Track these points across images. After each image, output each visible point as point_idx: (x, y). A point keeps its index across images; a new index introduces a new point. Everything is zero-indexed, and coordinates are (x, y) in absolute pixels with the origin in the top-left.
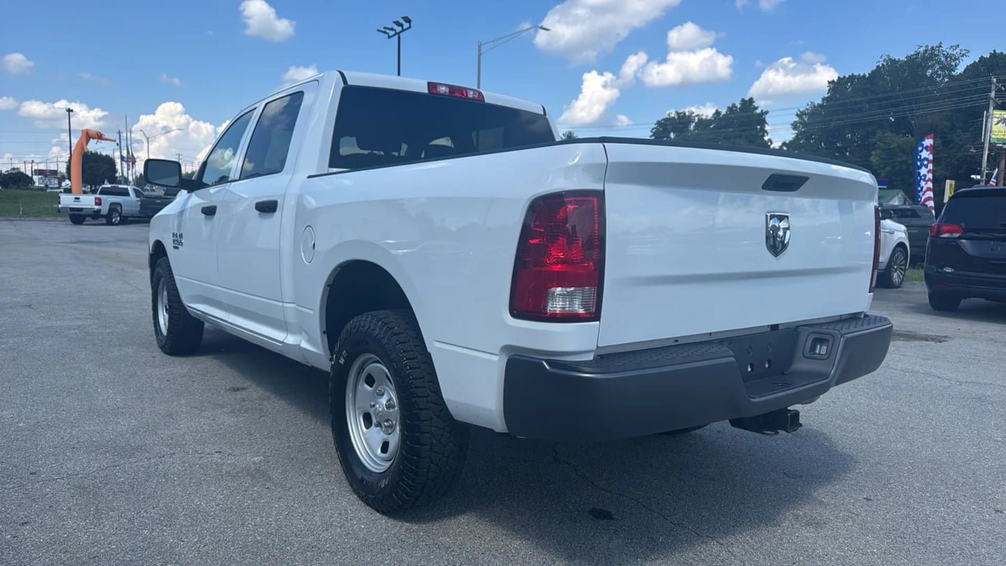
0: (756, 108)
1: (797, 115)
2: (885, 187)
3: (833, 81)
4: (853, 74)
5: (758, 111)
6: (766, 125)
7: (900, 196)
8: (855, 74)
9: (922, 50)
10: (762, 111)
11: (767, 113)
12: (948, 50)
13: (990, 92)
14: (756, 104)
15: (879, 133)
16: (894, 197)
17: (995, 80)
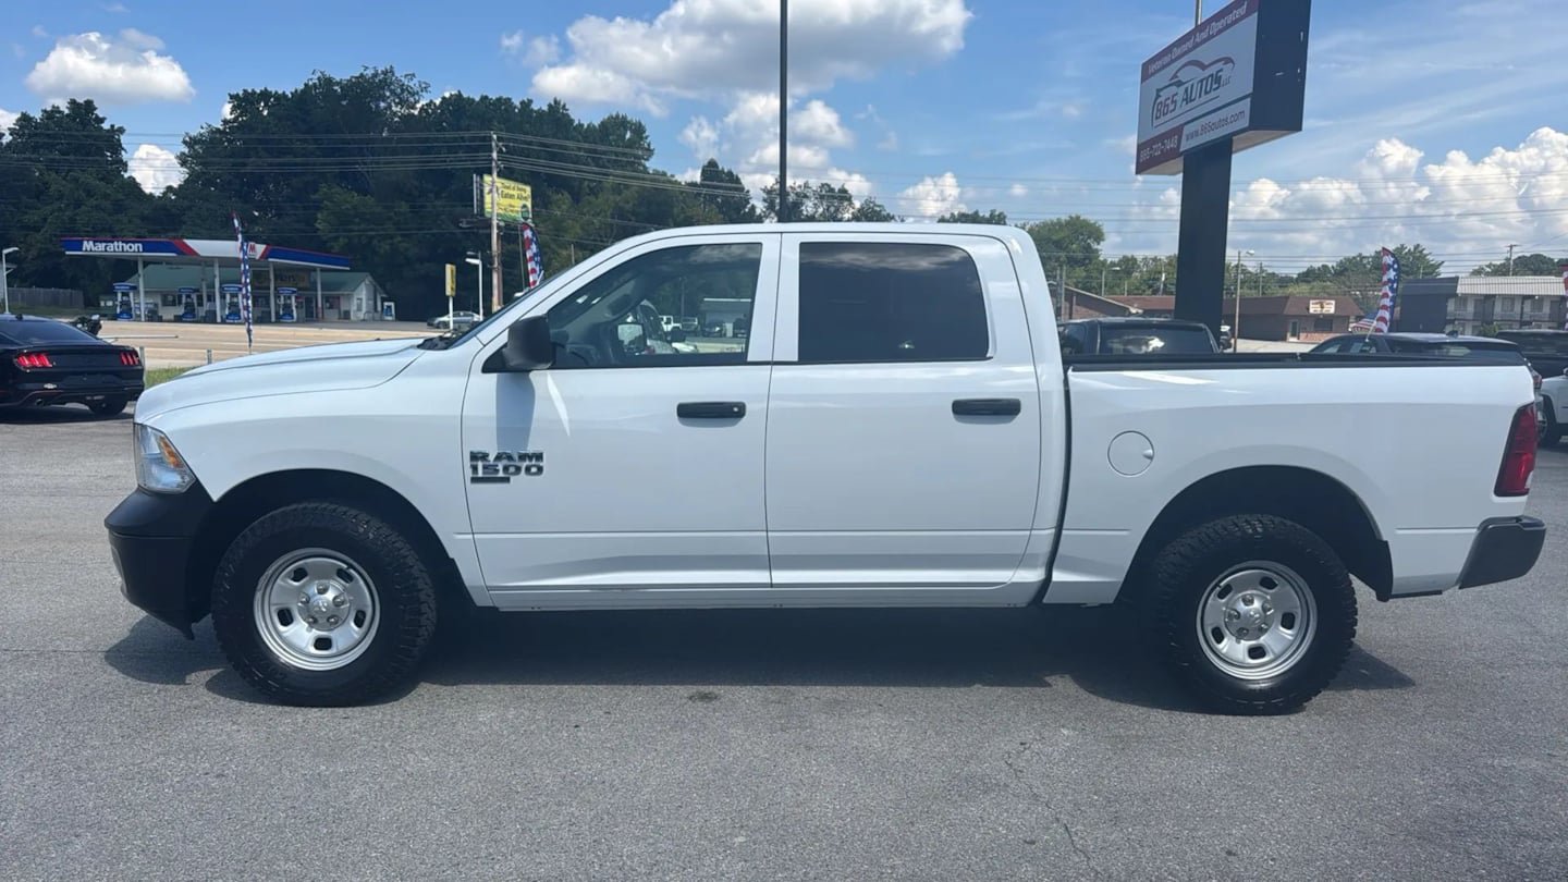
0: (102, 120)
1: (185, 142)
2: (348, 268)
3: (238, 95)
4: (266, 89)
5: (106, 126)
6: (123, 153)
7: (367, 282)
8: (269, 89)
9: (369, 73)
10: (112, 126)
11: (121, 130)
12: (403, 79)
13: (491, 151)
14: (99, 113)
15: (324, 189)
16: (360, 284)
17: (495, 137)
